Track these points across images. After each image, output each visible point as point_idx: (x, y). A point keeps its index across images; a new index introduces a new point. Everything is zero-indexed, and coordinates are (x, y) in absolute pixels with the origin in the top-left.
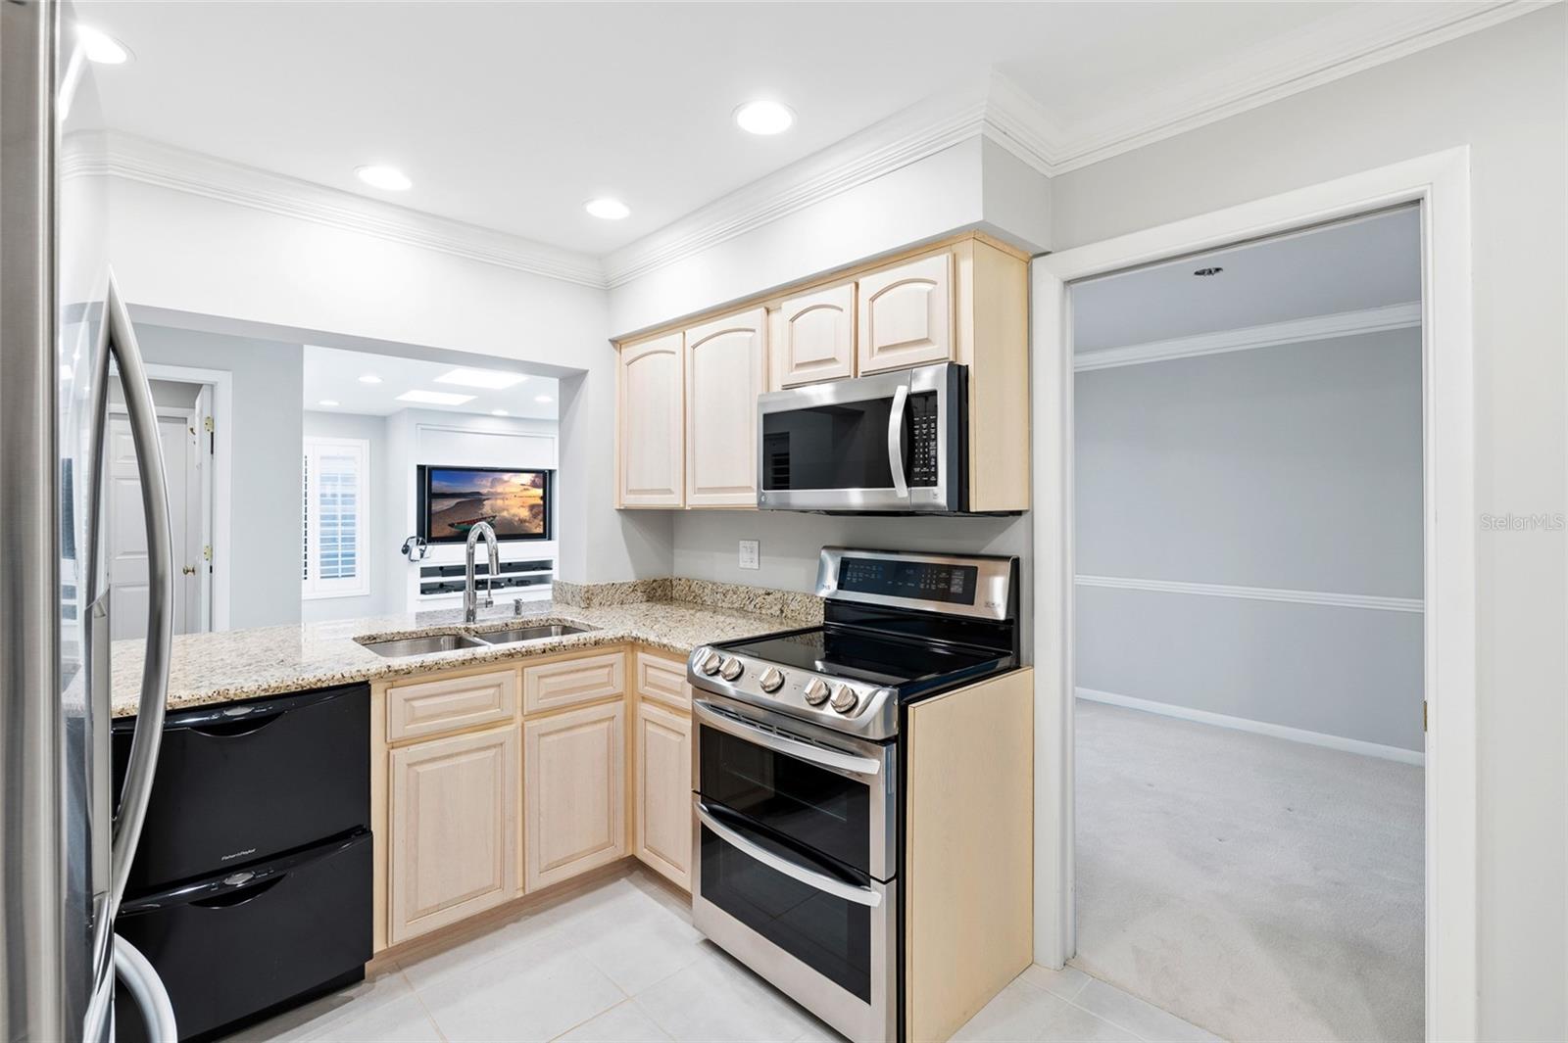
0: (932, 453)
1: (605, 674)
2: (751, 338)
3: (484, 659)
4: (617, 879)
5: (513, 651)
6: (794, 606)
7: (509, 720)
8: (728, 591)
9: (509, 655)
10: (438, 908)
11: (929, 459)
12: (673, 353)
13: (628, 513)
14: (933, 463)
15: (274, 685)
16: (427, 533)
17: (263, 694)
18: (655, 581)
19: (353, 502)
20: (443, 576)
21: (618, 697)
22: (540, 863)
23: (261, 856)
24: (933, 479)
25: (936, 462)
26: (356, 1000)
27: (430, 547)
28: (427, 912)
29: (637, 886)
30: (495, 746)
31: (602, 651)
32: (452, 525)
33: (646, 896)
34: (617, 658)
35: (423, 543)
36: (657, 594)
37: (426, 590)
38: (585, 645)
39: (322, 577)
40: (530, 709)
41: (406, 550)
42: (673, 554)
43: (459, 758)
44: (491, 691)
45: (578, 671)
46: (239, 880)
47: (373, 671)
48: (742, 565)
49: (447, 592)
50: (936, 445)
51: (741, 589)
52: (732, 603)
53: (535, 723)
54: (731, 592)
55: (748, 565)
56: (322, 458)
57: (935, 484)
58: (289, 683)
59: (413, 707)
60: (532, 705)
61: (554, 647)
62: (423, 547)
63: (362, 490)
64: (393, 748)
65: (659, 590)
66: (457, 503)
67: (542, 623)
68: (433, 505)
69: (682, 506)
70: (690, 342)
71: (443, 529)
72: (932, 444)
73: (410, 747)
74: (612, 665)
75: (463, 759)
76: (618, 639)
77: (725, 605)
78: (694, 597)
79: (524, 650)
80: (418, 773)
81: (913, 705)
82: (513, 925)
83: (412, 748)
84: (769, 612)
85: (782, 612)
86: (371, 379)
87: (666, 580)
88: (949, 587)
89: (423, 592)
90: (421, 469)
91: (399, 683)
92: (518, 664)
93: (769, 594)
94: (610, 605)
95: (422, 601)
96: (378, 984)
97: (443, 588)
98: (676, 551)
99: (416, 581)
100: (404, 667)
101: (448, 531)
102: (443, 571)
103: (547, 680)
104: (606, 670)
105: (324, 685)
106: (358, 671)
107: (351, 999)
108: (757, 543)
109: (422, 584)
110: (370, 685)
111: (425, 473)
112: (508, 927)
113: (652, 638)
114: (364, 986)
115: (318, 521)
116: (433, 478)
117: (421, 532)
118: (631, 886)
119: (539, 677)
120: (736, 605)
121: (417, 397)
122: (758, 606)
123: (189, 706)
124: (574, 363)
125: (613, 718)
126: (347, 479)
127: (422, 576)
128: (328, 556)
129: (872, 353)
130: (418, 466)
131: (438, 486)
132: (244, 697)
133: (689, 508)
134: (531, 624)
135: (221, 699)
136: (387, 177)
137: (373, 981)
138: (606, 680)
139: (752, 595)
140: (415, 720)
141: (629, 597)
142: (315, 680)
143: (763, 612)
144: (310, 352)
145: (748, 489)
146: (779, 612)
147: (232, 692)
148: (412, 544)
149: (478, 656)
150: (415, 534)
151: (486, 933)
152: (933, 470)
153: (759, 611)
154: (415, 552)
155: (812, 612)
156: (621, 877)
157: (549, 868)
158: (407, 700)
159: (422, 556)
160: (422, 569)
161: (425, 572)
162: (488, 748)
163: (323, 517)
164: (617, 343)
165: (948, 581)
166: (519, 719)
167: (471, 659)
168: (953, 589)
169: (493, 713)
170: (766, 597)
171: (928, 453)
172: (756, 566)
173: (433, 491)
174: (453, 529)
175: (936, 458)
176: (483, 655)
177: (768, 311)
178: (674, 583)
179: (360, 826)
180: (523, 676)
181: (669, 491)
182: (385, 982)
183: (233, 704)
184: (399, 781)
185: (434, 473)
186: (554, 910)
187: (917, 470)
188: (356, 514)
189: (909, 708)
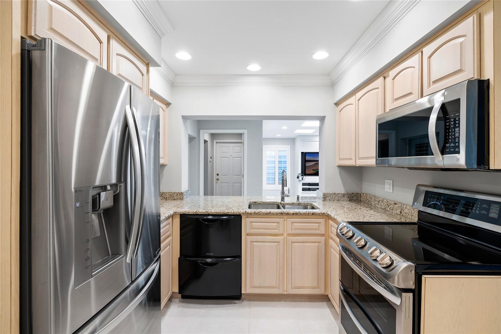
0: (457, 135)
1: (318, 225)
2: (377, 92)
3: (273, 213)
4: (323, 301)
5: (283, 212)
6: (406, 211)
7: (282, 235)
8: (380, 200)
9: (281, 213)
10: (259, 287)
11: (455, 138)
12: (352, 104)
13: (341, 167)
14: (457, 141)
15: (218, 212)
16: (304, 173)
17: (216, 214)
18: (353, 193)
19: (286, 163)
20: (309, 186)
21: (322, 235)
22: (292, 285)
23: (215, 256)
24: (457, 150)
25: (459, 140)
26: (237, 304)
27: (305, 177)
28: (256, 287)
29: (329, 307)
30: (277, 242)
31: (314, 217)
32: (313, 170)
33: (330, 312)
34: (322, 221)
35: (303, 176)
36: (354, 199)
37: (304, 190)
38: (308, 214)
39: (267, 184)
40: (289, 233)
41: (298, 177)
42: (362, 184)
43: (265, 243)
44: (276, 224)
45: (306, 223)
46: (209, 260)
47: (241, 212)
48: (386, 190)
49: (310, 191)
50: (459, 130)
51: (385, 200)
52: (381, 206)
53: (290, 238)
54: (381, 201)
55: (388, 190)
56: (279, 151)
57: (458, 152)
58: (221, 212)
59: (252, 225)
60: (290, 232)
61: (297, 213)
62: (303, 177)
63: (288, 160)
64: (247, 235)
65: (355, 198)
66: (315, 163)
67: (305, 204)
68: (306, 164)
69: (355, 165)
70: (358, 99)
71: (310, 171)
72: (457, 129)
73: (252, 236)
74: (320, 223)
75: (267, 244)
76: (322, 214)
77: (379, 206)
78: (368, 202)
79: (286, 212)
80: (254, 245)
81: (425, 276)
82: (284, 302)
83: (252, 237)
84: (396, 212)
85: (401, 213)
86: (285, 128)
87: (358, 193)
88: (488, 214)
89: (303, 190)
90: (302, 153)
91: (249, 216)
92: (286, 217)
93: (395, 204)
94: (333, 201)
95: (302, 193)
96: (243, 302)
97: (309, 190)
98: (363, 182)
99: (301, 187)
100: (250, 212)
101: (312, 172)
102: (309, 184)
103: (295, 224)
104: (318, 224)
105: (229, 214)
106: (238, 211)
107: (236, 303)
108: (392, 181)
109: (303, 188)
110: (241, 216)
111: (304, 155)
112: (282, 302)
113: (332, 215)
114: (240, 301)
115: (278, 168)
116: (306, 156)
117: (302, 172)
118: (327, 306)
119: (292, 222)
120: (383, 207)
121: (299, 131)
122: (391, 209)
123: (201, 214)
124: (322, 114)
125: (320, 242)
126: (285, 157)
127: (303, 185)
128: (269, 178)
129: (429, 86)
130: (302, 152)
131: (308, 158)
132: (211, 214)
133: (357, 166)
134: (301, 204)
135: (207, 213)
136: (254, 67)
137: (243, 301)
138: (317, 228)
139: (389, 204)
140: (253, 228)
141: (341, 198)
142: (227, 212)
143: (393, 211)
144: (265, 122)
145: (371, 158)
146: (399, 213)
147: (209, 212)
148: (300, 176)
149: (271, 212)
150: (301, 173)
151: (275, 301)
152: (457, 144)
153: (391, 211)
154: (300, 178)
155: (414, 215)
156: (325, 301)
157: (295, 288)
158: (251, 222)
159: (302, 179)
160: (303, 183)
161: (304, 184)
162: (275, 242)
163: (279, 167)
164: (337, 104)
165: (488, 210)
166: (285, 235)
167: (269, 213)
168: (491, 215)
169: (276, 231)
170: (395, 205)
171: (454, 135)
172: (391, 191)
173: (306, 160)
174: (314, 171)
175: (459, 138)
176: (273, 212)
177: (385, 78)
178: (362, 195)
179: (239, 256)
180: (287, 221)
181: (351, 159)
182: (245, 303)
183: (209, 215)
184: (249, 246)
185: (306, 154)
186: (297, 303)
187: (448, 145)
188: (287, 166)
189: (422, 277)
